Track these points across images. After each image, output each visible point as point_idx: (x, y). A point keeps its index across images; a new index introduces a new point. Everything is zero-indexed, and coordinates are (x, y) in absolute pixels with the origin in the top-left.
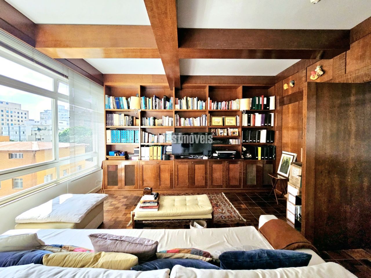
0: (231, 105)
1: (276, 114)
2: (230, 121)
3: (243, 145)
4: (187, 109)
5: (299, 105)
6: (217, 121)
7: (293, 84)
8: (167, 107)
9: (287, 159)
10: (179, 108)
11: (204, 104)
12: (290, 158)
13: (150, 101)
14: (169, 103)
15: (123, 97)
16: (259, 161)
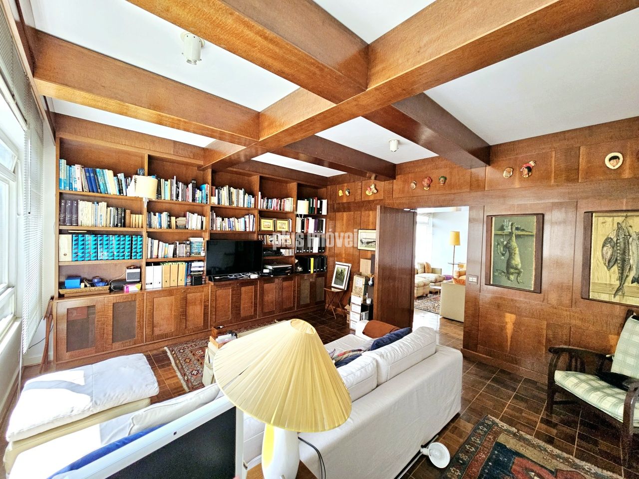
0: (284, 205)
1: (328, 220)
2: (283, 225)
3: (297, 257)
4: (230, 205)
5: (354, 215)
6: (267, 224)
7: (349, 193)
8: (198, 199)
9: (342, 271)
10: (216, 203)
11: (253, 200)
12: (344, 269)
13: (166, 185)
14: (201, 192)
15: (107, 170)
16: (312, 274)
